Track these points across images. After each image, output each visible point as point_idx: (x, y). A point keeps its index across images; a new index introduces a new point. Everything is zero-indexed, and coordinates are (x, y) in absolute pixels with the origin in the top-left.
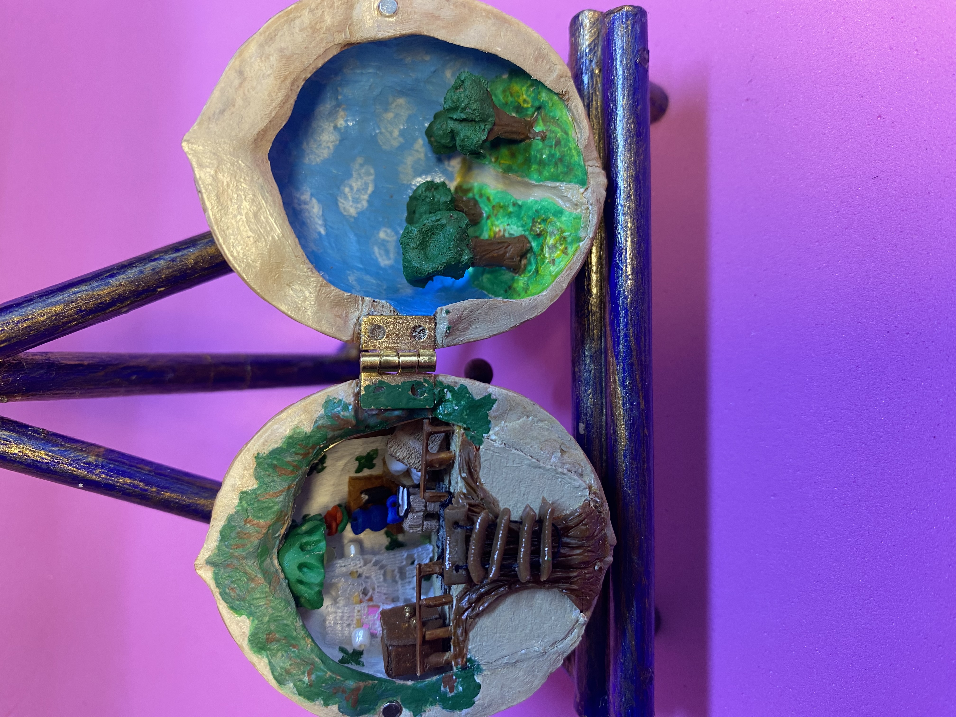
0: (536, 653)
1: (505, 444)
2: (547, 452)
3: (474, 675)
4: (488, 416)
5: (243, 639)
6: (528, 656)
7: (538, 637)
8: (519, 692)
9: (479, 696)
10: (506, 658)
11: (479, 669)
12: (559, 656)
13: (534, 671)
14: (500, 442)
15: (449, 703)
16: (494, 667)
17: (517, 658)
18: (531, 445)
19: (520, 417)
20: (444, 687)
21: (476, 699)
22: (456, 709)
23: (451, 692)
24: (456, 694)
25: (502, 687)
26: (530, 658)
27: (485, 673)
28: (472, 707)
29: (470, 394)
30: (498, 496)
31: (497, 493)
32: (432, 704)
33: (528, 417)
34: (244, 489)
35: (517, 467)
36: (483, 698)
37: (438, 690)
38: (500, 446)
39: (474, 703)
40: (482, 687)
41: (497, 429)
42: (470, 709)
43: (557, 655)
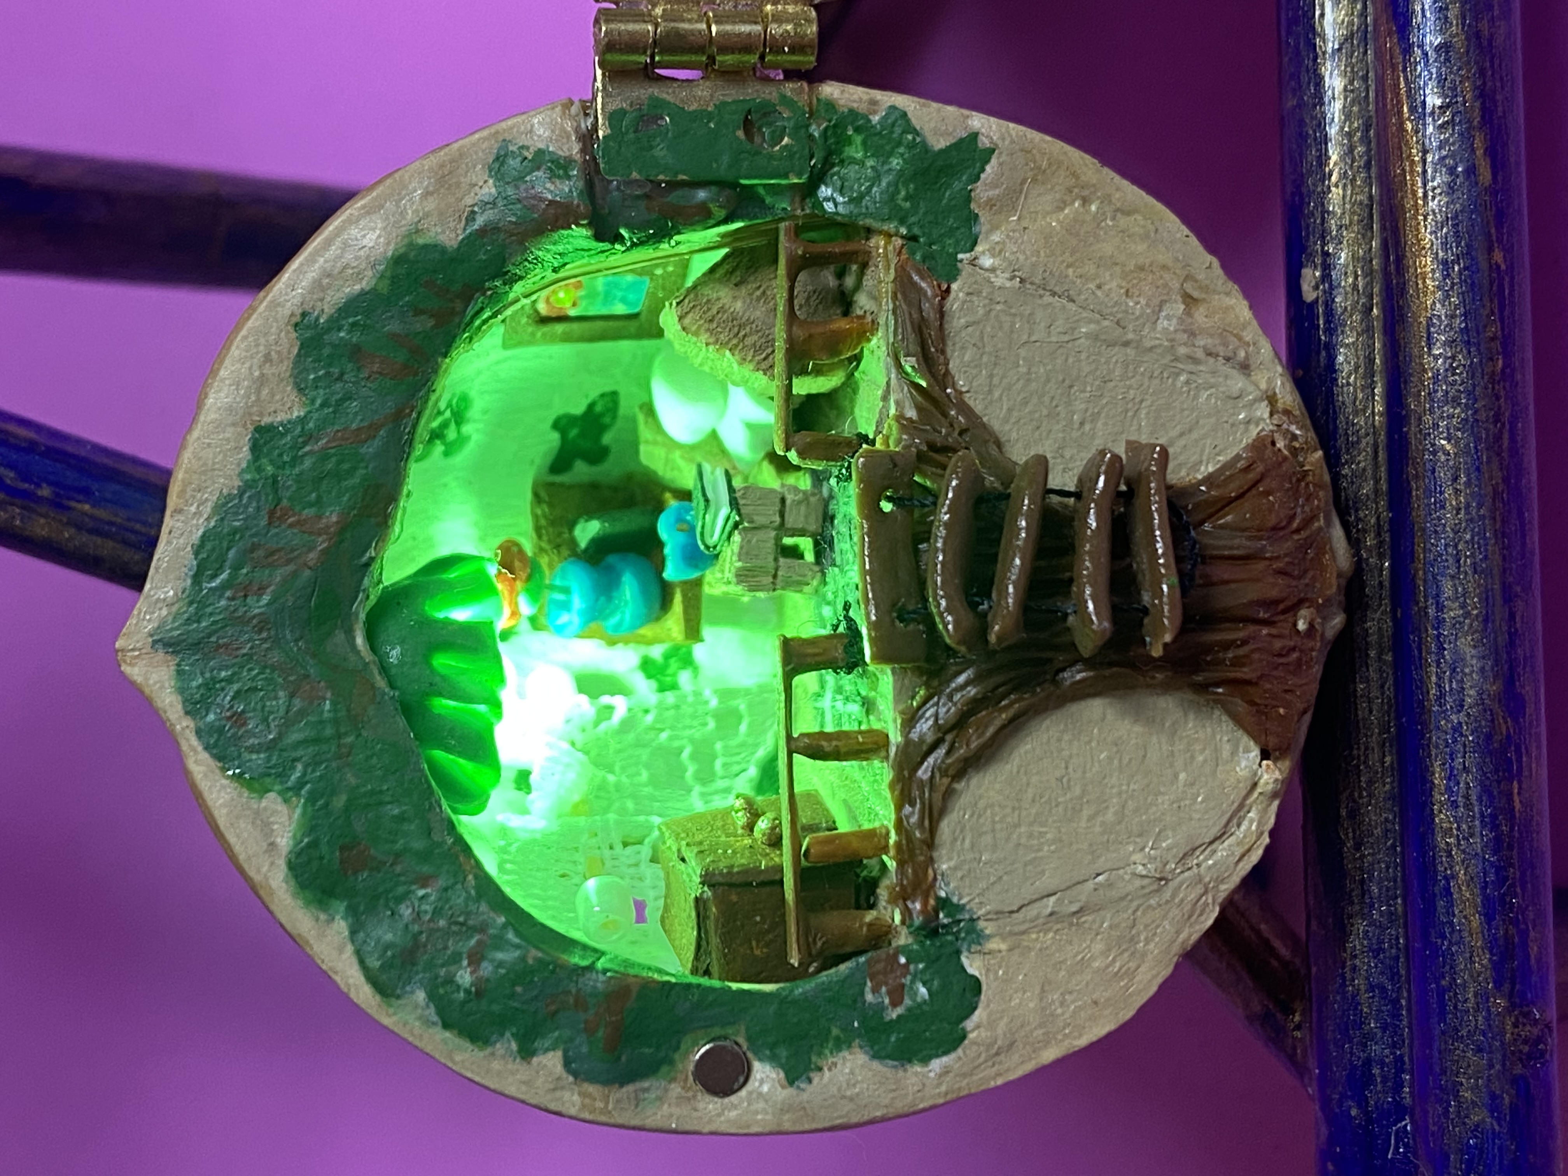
0: (1138, 883)
1: (1022, 281)
2: (1143, 301)
3: (958, 953)
4: (968, 199)
5: (272, 864)
6: (1114, 894)
7: (1140, 835)
8: (1096, 1003)
9: (978, 1015)
10: (1052, 899)
11: (975, 936)
12: (1206, 892)
13: (1133, 940)
14: (1007, 275)
15: (888, 1041)
16: (1016, 929)
17: (1083, 898)
18: (1098, 282)
19: (1064, 202)
20: (875, 990)
21: (969, 1024)
22: (910, 1061)
23: (895, 1004)
24: (909, 1009)
25: (1043, 990)
26: (1122, 899)
27: (993, 945)
28: (960, 1051)
29: (916, 133)
30: (1007, 427)
31: (1006, 420)
32: (840, 1045)
33: (1085, 201)
34: (266, 420)
35: (1061, 345)
36: (992, 1024)
37: (855, 1001)
38: (1008, 284)
39: (964, 1037)
40: (984, 987)
41: (996, 237)
42: (953, 1056)
43: (1200, 889)
